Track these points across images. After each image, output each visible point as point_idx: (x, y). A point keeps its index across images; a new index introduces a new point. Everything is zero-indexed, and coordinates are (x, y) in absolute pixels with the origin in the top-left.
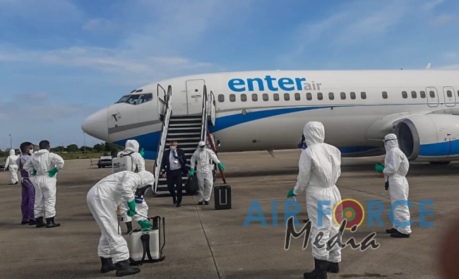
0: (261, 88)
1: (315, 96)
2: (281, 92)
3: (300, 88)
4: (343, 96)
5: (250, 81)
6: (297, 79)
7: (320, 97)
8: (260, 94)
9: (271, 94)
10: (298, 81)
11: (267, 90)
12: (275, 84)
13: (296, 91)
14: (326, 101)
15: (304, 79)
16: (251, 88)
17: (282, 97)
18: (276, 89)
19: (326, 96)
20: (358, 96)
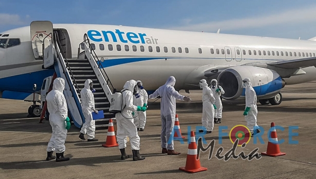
0: (115, 40)
1: (154, 49)
2: (130, 44)
3: (143, 42)
4: (174, 50)
5: (105, 33)
6: (140, 34)
7: (158, 50)
8: (114, 45)
9: (123, 45)
10: (142, 36)
11: (119, 42)
12: (125, 37)
13: (141, 44)
14: (162, 53)
15: (145, 35)
16: (107, 40)
17: (131, 48)
18: (126, 42)
19: (162, 49)
20: (183, 50)
